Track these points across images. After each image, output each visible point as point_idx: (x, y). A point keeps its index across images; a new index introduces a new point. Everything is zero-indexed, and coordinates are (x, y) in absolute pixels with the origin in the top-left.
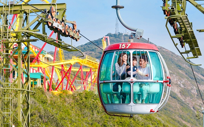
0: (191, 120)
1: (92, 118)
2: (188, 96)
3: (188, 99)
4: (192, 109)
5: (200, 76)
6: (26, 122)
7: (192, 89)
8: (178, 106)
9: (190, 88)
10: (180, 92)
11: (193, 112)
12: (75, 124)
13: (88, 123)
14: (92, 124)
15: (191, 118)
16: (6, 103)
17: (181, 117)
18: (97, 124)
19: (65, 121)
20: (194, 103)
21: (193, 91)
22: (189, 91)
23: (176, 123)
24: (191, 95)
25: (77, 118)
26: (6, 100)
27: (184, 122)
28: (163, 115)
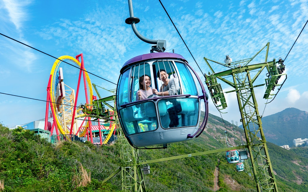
0: (216, 145)
1: (164, 151)
2: (212, 132)
3: (212, 133)
4: (215, 138)
5: (216, 120)
6: (137, 157)
7: (213, 128)
8: (207, 138)
9: (212, 128)
10: (207, 131)
11: (216, 140)
12: (156, 155)
13: (163, 154)
14: (164, 154)
15: (215, 143)
16: (124, 148)
17: (210, 143)
18: (167, 153)
19: (150, 154)
20: (215, 135)
21: (214, 129)
22: (212, 129)
23: (208, 147)
24: (213, 131)
25: (156, 152)
26: (124, 146)
27: (212, 146)
28: (200, 144)
